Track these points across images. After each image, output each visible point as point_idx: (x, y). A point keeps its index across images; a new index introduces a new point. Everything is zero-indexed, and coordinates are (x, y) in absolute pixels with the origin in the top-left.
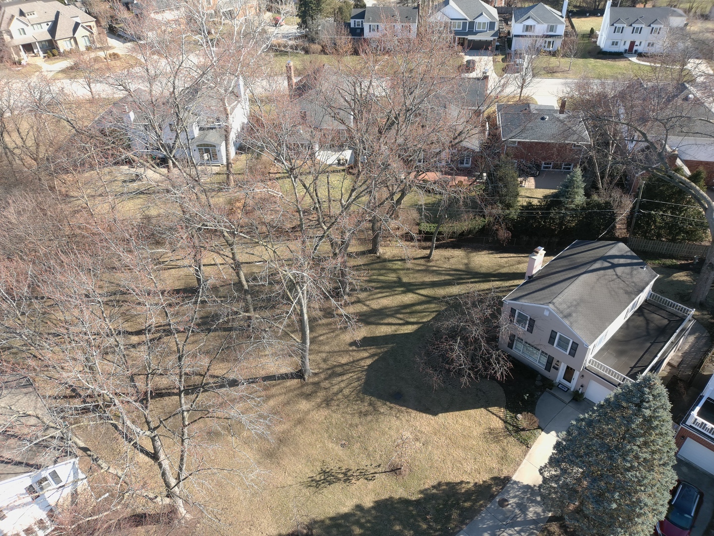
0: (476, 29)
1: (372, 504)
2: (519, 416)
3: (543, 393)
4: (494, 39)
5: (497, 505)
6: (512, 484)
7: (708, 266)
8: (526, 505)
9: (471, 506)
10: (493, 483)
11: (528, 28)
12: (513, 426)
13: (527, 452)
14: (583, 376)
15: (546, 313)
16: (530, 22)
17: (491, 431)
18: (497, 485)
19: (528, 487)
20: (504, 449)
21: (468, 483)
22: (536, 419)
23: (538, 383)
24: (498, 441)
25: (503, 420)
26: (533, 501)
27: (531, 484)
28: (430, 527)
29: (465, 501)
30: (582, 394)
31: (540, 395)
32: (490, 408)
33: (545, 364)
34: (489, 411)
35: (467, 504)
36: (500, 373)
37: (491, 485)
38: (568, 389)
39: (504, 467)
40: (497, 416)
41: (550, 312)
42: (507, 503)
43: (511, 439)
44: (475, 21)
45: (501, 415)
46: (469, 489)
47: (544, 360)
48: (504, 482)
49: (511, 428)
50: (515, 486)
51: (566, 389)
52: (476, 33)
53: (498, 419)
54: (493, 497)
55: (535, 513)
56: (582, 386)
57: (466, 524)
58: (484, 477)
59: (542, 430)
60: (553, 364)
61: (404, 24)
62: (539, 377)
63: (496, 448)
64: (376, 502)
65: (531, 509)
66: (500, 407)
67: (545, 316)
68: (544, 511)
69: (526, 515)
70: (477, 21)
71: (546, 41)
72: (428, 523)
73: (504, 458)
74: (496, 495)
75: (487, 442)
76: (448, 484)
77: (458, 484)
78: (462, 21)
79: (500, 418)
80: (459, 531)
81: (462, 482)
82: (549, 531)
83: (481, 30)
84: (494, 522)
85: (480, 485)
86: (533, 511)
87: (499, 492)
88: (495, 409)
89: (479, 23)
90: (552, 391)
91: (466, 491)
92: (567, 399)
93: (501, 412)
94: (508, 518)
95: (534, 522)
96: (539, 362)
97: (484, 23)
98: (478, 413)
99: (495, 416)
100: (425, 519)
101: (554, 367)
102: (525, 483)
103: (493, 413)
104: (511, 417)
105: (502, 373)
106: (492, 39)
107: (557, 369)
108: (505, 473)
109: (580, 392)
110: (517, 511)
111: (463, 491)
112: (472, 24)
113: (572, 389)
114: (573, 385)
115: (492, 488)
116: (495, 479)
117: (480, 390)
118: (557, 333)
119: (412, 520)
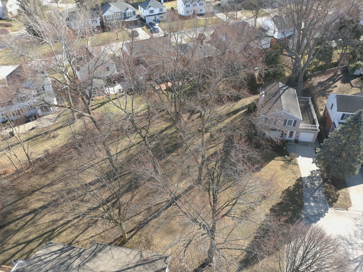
0: (127, 16)
1: (270, 212)
2: (286, 156)
4: (137, 19)
5: (305, 187)
6: (304, 179)
8: (313, 183)
9: (299, 193)
10: (298, 182)
11: (152, 11)
12: (287, 161)
13: (298, 166)
14: (297, 132)
16: (151, 9)
17: (282, 166)
18: (300, 182)
19: (308, 177)
20: (291, 170)
21: (291, 186)
24: (287, 168)
25: (282, 160)
26: (314, 180)
27: (309, 176)
28: (294, 207)
29: (296, 193)
31: (287, 147)
33: (280, 135)
34: (275, 160)
35: (297, 193)
37: (298, 183)
39: (297, 175)
41: (284, 113)
42: (308, 185)
43: (290, 165)
44: (126, 12)
46: (293, 188)
48: (301, 179)
49: (287, 162)
50: (305, 179)
51: (291, 140)
52: (128, 18)
53: (280, 161)
54: (302, 186)
55: (318, 183)
56: (298, 136)
57: (303, 199)
58: (294, 182)
59: (296, 157)
60: (284, 133)
61: (93, 19)
63: (288, 171)
64: (270, 210)
65: (316, 183)
67: (282, 115)
68: (319, 181)
69: (316, 186)
70: (127, 12)
71: (160, 16)
72: (292, 206)
73: (294, 172)
74: (303, 185)
75: (284, 170)
76: (285, 190)
77: (288, 188)
78: (120, 13)
80: (303, 202)
81: (289, 187)
82: (326, 186)
83: (130, 16)
84: (310, 193)
85: (295, 185)
86: (317, 183)
87: (302, 184)
88: (276, 158)
89: (128, 13)
90: (288, 143)
91: (293, 189)
92: (294, 144)
93: (279, 158)
94: (312, 190)
95: (320, 186)
97: (130, 13)
98: (272, 162)
100: (290, 206)
102: (307, 176)
103: (277, 160)
104: (284, 158)
106: (136, 19)
107: (286, 135)
108: (299, 177)
109: (297, 139)
110: (313, 186)
111: (292, 190)
112: (125, 14)
113: (293, 140)
114: (293, 138)
115: (299, 184)
116: (297, 180)
118: (287, 120)
119: (287, 208)
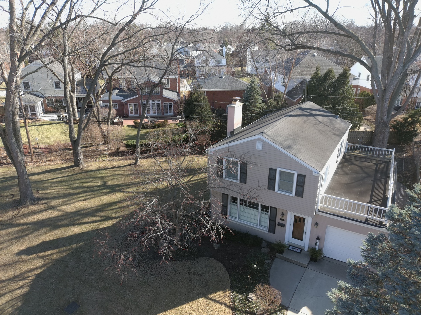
2: (251, 296)
3: (273, 260)
4: (185, 69)
7: (383, 124)
11: (204, 62)
12: (246, 312)
14: (317, 224)
15: (259, 146)
22: (275, 292)
23: (265, 250)
25: (230, 307)
30: (320, 251)
31: (271, 264)
32: (210, 296)
33: (267, 225)
34: (211, 299)
36: (215, 231)
38: (301, 250)
40: (221, 303)
41: (264, 143)
45: (227, 301)
47: (266, 218)
51: (299, 250)
53: (223, 307)
56: (318, 239)
59: (287, 309)
60: (278, 220)
62: (264, 244)
66: (224, 290)
67: (258, 151)
79: (225, 305)
88: (217, 295)
90: (284, 255)
92: (305, 261)
93: (227, 296)
96: (260, 225)
99: (218, 305)
101: (280, 225)
103: (216, 301)
104: (241, 301)
105: (217, 230)
107: (283, 226)
109: (317, 247)
113: (306, 249)
114: (306, 243)
117: (195, 274)
118: (275, 170)
